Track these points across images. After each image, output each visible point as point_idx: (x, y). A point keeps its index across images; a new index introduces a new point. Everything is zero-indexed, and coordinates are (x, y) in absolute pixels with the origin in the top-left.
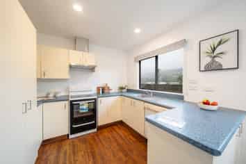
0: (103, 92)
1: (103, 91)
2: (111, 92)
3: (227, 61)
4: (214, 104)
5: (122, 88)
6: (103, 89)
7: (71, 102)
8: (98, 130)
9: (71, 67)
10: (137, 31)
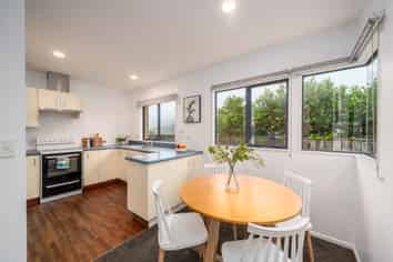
0: (92, 145)
1: (92, 143)
2: (104, 144)
3: (195, 116)
4: (184, 147)
5: (120, 140)
6: (92, 142)
7: (44, 156)
8: (84, 191)
9: (41, 112)
10: (134, 77)
